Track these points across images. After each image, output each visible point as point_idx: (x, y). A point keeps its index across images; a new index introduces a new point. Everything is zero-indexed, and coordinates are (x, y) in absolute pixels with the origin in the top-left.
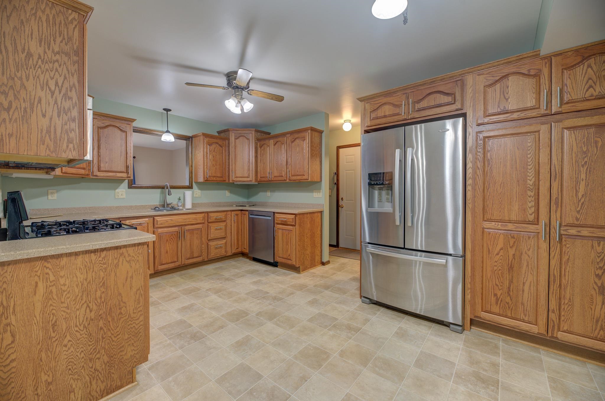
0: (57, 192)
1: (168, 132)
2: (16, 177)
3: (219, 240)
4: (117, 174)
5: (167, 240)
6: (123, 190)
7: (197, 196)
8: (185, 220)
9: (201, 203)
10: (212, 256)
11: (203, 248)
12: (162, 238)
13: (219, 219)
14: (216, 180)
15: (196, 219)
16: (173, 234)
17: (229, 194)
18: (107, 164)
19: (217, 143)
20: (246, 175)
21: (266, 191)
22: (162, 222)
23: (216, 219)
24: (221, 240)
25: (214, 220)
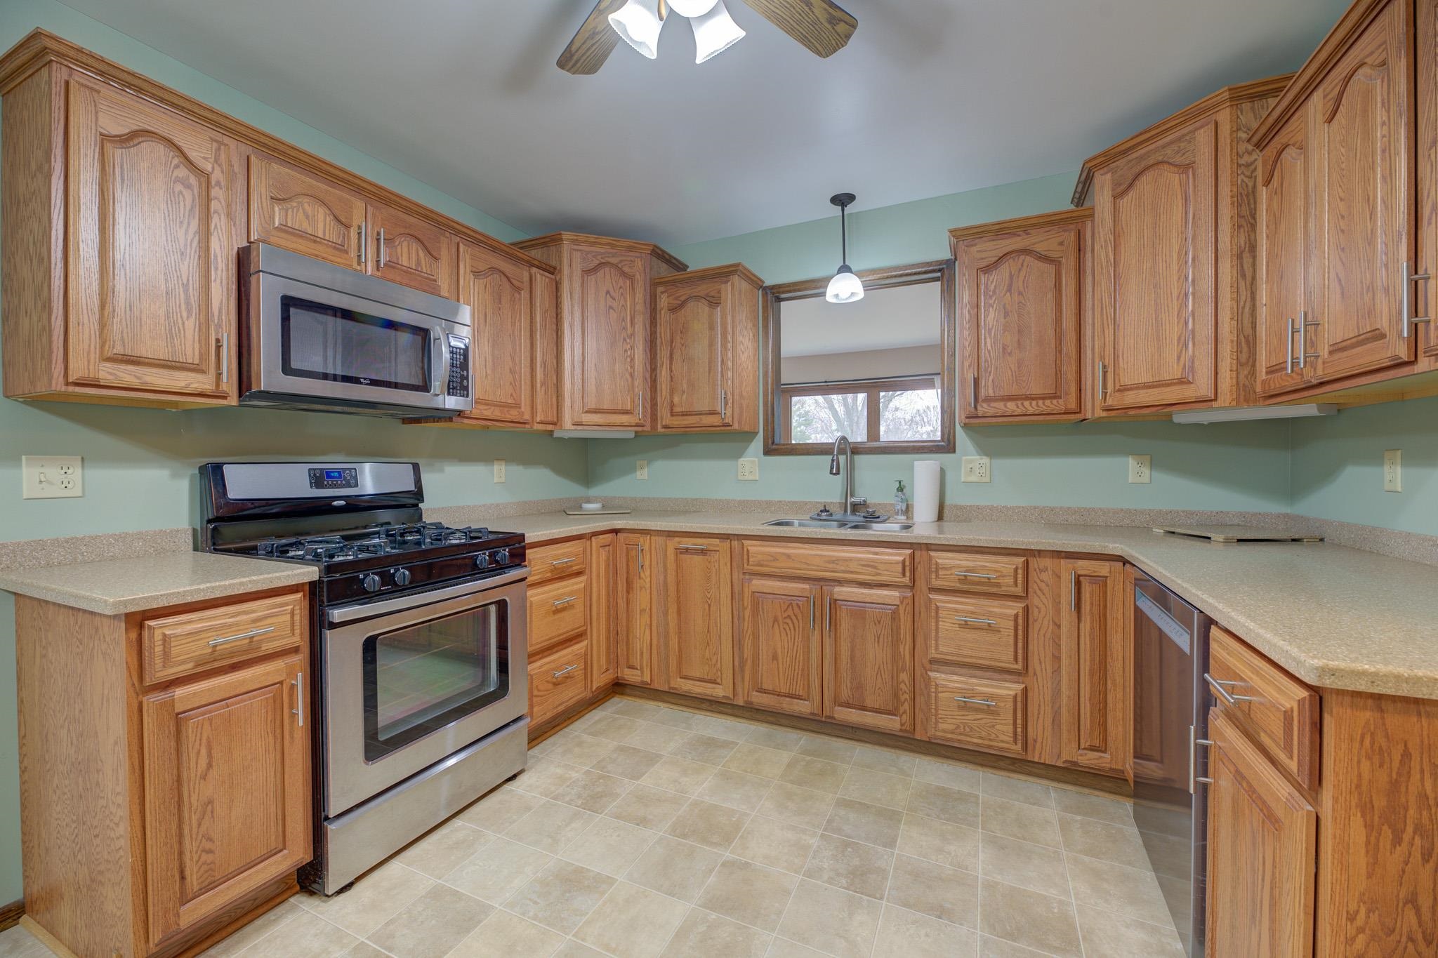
0: (648, 464)
1: (845, 269)
2: (569, 438)
3: (988, 674)
4: (703, 417)
5: (776, 620)
6: (752, 460)
7: (973, 478)
8: (833, 562)
9: (992, 508)
10: (944, 731)
11: (902, 686)
12: (763, 609)
13: (978, 584)
14: (1019, 411)
15: (875, 567)
16: (794, 603)
17: (1146, 471)
18: (685, 396)
19: (1026, 251)
20: (1175, 372)
21: (1376, 459)
22: (760, 557)
23: (964, 580)
24: (996, 675)
25: (958, 586)
